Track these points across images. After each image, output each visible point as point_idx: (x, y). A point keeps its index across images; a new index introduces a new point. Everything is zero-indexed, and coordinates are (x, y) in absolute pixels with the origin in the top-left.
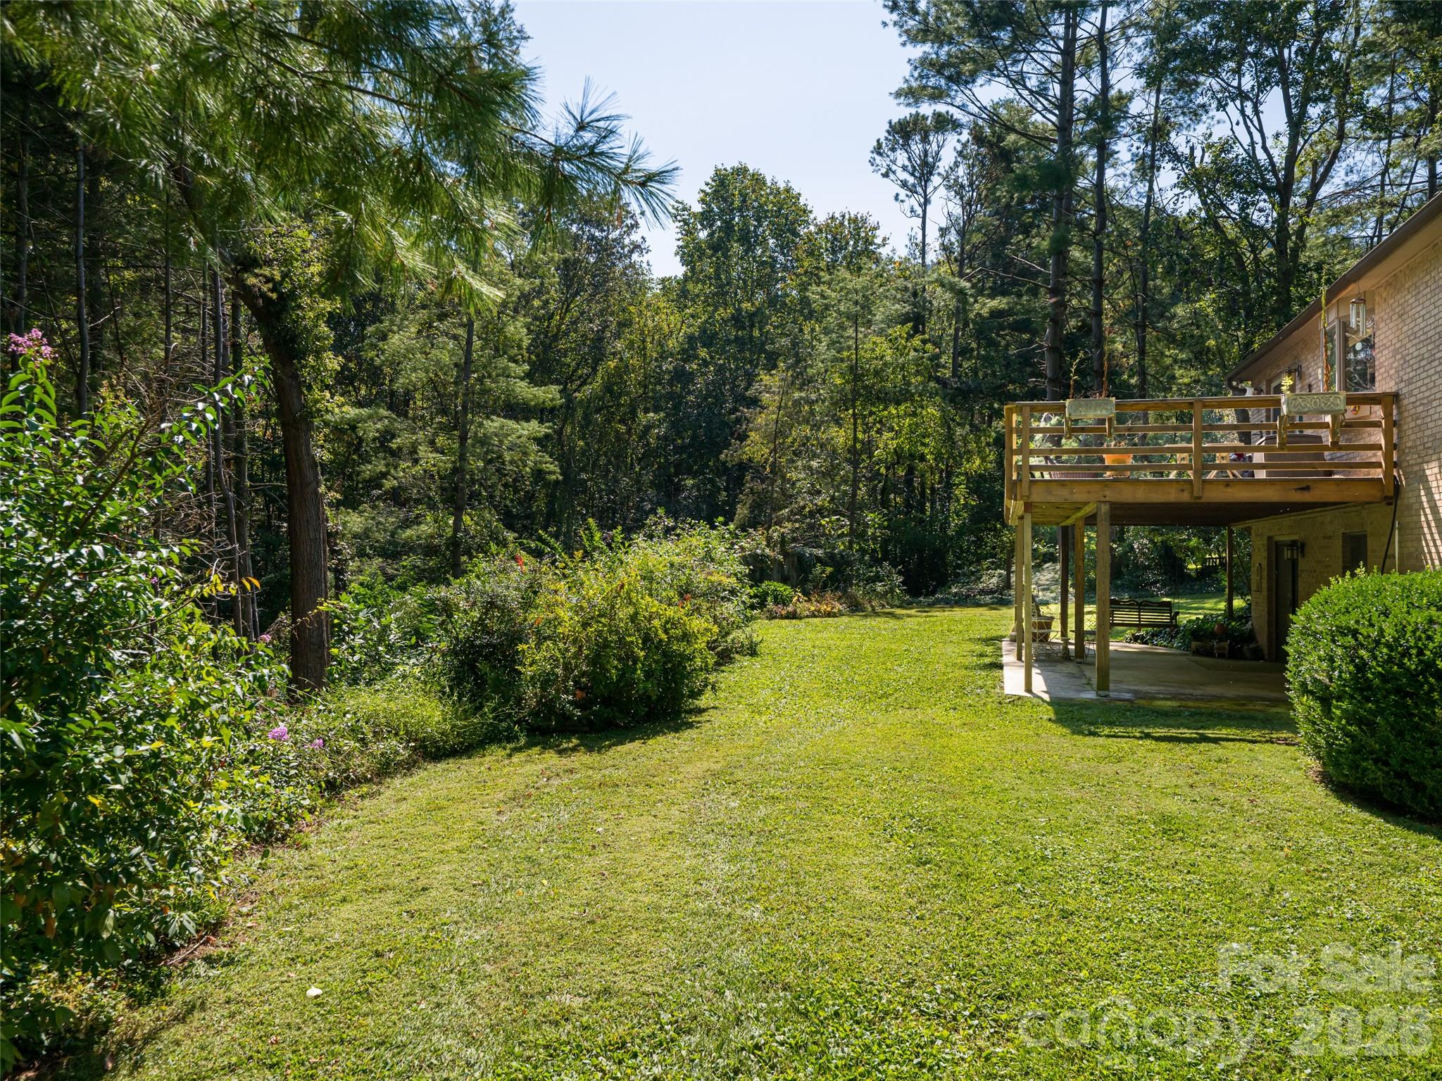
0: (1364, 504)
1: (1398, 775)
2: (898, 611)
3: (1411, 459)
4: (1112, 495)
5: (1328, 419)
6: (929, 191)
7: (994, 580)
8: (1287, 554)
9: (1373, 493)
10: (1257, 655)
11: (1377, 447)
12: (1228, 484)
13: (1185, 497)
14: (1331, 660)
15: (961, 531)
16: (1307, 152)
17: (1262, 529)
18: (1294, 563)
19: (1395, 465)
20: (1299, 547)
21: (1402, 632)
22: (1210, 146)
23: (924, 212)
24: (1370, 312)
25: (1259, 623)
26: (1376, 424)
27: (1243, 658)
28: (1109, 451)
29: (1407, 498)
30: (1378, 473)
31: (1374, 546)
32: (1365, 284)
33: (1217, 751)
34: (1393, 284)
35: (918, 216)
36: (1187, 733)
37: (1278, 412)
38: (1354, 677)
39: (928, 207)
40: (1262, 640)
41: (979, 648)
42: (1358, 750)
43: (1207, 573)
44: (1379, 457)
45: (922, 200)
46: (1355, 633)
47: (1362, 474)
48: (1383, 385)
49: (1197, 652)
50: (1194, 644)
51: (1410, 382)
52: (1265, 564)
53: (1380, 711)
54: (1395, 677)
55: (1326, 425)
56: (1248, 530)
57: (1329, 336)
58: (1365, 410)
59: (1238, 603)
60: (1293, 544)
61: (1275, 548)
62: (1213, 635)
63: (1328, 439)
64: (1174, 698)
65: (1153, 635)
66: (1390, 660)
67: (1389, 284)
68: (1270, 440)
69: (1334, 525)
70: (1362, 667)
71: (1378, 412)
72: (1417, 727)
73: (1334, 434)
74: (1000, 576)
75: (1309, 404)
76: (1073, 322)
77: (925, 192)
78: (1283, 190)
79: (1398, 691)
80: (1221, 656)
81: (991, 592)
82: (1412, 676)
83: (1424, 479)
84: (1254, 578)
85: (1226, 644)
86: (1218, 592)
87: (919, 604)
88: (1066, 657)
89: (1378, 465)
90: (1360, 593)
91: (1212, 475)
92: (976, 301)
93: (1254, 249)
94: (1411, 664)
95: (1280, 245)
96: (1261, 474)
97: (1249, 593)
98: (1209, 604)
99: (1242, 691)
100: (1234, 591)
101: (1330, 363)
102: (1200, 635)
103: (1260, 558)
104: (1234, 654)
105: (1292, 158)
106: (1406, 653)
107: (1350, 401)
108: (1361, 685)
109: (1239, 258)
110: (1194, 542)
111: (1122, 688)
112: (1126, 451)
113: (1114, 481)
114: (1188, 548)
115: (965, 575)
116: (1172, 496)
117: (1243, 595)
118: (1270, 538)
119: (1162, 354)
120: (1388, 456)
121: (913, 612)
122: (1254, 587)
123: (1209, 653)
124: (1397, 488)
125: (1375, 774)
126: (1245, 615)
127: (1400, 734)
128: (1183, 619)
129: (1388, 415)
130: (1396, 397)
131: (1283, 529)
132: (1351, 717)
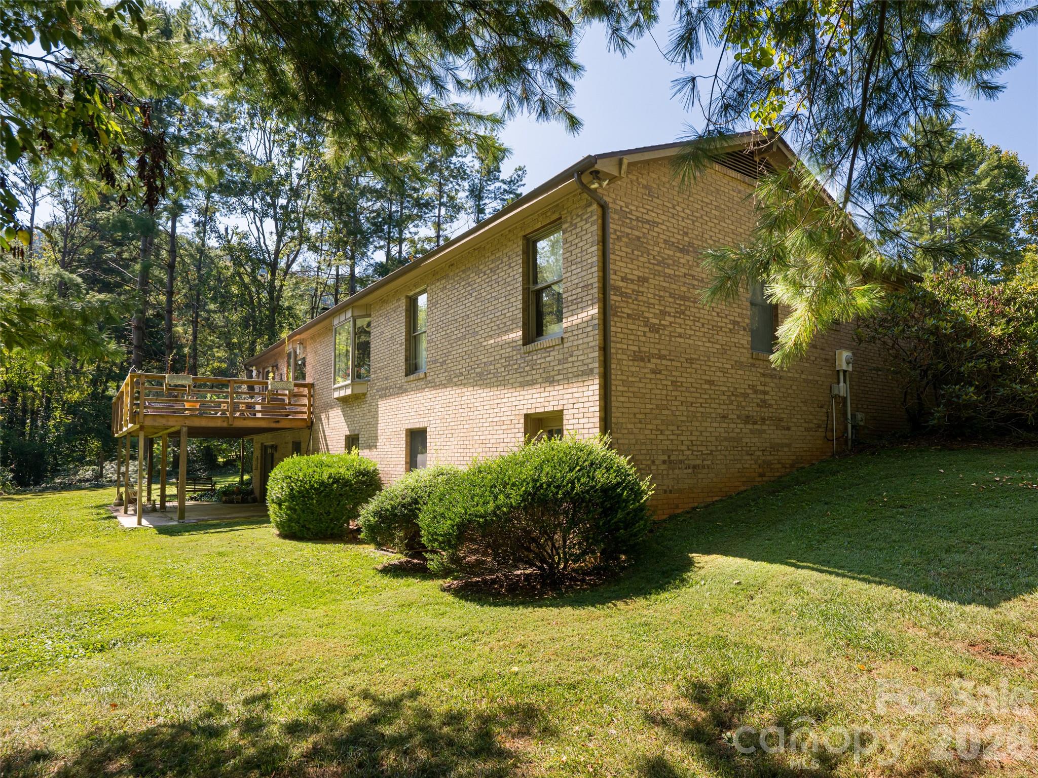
0: (300, 429)
1: (303, 527)
2: (16, 497)
3: (317, 411)
4: (189, 423)
5: (287, 392)
6: (37, 196)
7: (90, 473)
8: (269, 451)
9: (303, 424)
10: (255, 500)
11: (305, 405)
12: (245, 419)
13: (225, 425)
14: (282, 488)
15: (59, 441)
16: (285, 251)
17: (258, 439)
18: (272, 455)
19: (312, 413)
20: (275, 448)
21: (305, 476)
22: (237, 234)
23: (33, 210)
24: (305, 348)
25: (256, 485)
26: (305, 396)
27: (248, 502)
28: (187, 401)
29: (315, 427)
30: (305, 416)
31: (303, 446)
32: (303, 336)
33: (238, 533)
34: (313, 338)
35: (27, 212)
36: (225, 530)
37: (267, 388)
38: (290, 494)
39: (36, 208)
40: (257, 493)
41: (94, 511)
42: (290, 520)
43: (229, 463)
44: (305, 409)
45: (32, 202)
46: (290, 477)
47: (300, 416)
48: (309, 380)
49: (226, 502)
50: (224, 499)
51: (317, 380)
52: (259, 456)
53: (297, 504)
54: (302, 492)
55: (286, 395)
56: (252, 439)
57: (289, 355)
58: (301, 389)
59: (246, 477)
60: (272, 446)
61: (264, 448)
62: (233, 493)
63: (287, 402)
64: (217, 519)
65: (201, 496)
66: (301, 486)
67: (312, 338)
68: (263, 399)
69: (289, 438)
70: (292, 490)
71: (305, 391)
72: (308, 508)
73: (289, 399)
74: (93, 470)
75: (280, 385)
76: (151, 312)
77: (34, 195)
78: (273, 266)
79: (303, 496)
80: (238, 502)
81: (88, 480)
82: (307, 490)
83: (320, 419)
84: (254, 463)
85: (240, 497)
86: (235, 473)
87: (31, 491)
88: (154, 509)
89: (305, 413)
90: (293, 463)
91: (238, 414)
92: (88, 293)
93: (259, 294)
94: (307, 486)
95: (271, 293)
96: (259, 415)
97: (251, 471)
98: (230, 479)
99: (247, 514)
100: (244, 471)
101: (289, 365)
102: (227, 493)
103: (257, 453)
104: (244, 501)
105: (277, 252)
106: (306, 483)
107: (296, 385)
108: (292, 496)
109: (251, 297)
110: (224, 446)
111: (190, 518)
112: (196, 402)
113: (191, 415)
114: (221, 450)
115: (65, 470)
116: (219, 424)
117: (248, 473)
118: (262, 444)
119: (207, 339)
120: (309, 409)
121: (29, 496)
122: (254, 467)
123: (231, 502)
124: (312, 422)
125: (296, 527)
126: (249, 482)
127: (303, 511)
128: (218, 487)
129: (310, 392)
130: (312, 385)
131: (268, 439)
132: (289, 508)
